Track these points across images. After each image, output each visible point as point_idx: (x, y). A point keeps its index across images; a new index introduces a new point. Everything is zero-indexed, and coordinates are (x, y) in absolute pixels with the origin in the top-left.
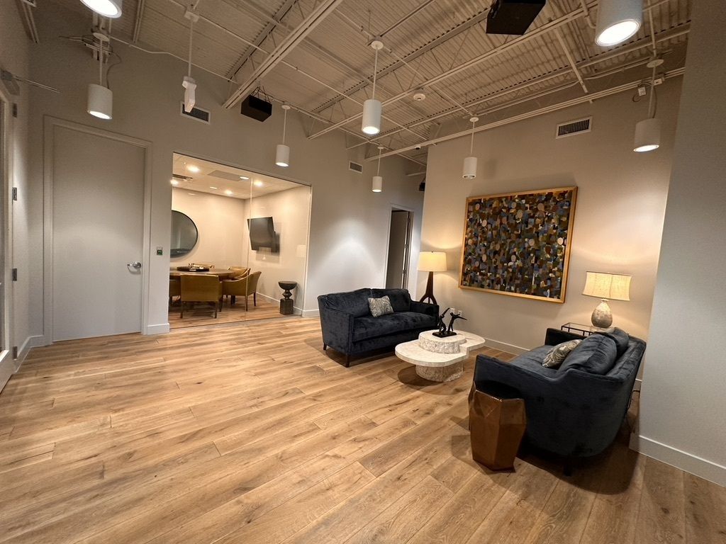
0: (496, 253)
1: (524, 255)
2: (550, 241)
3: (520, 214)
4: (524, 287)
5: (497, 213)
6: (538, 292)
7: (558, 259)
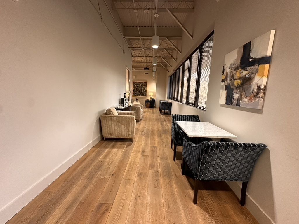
0: (138, 90)
1: (142, 91)
2: (145, 89)
3: (141, 85)
4: (142, 95)
5: (137, 84)
6: (144, 96)
7: (146, 91)
